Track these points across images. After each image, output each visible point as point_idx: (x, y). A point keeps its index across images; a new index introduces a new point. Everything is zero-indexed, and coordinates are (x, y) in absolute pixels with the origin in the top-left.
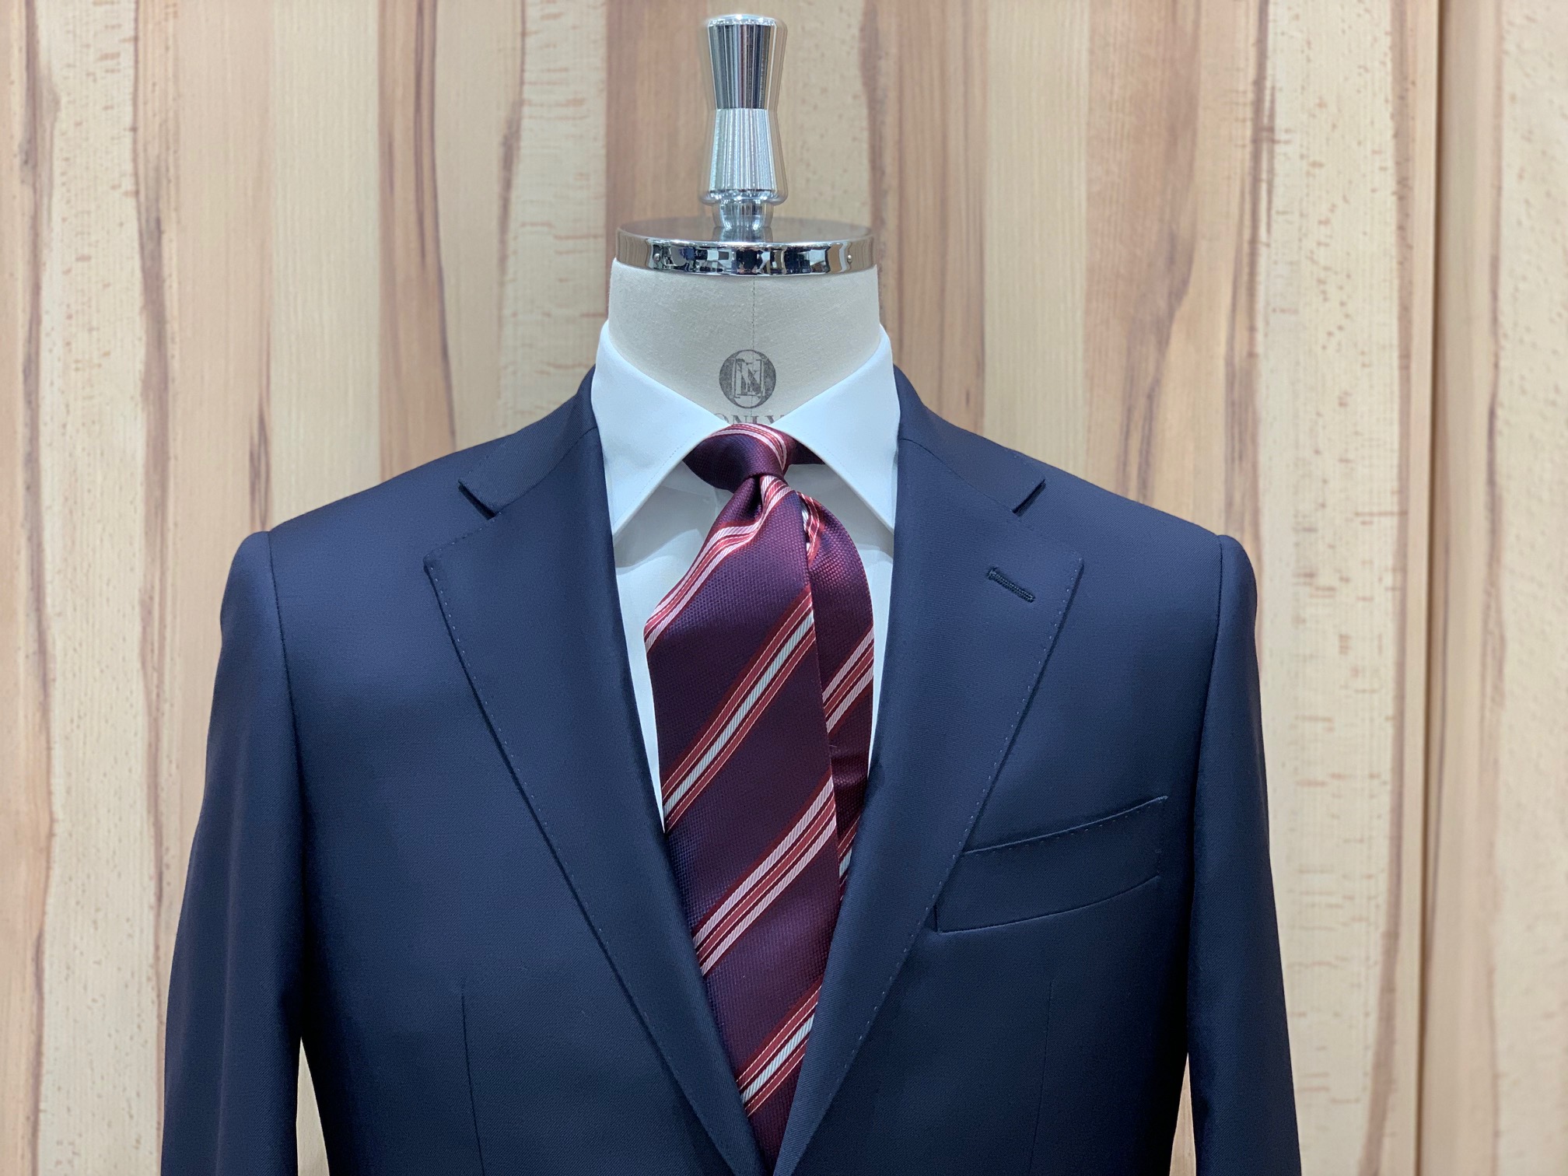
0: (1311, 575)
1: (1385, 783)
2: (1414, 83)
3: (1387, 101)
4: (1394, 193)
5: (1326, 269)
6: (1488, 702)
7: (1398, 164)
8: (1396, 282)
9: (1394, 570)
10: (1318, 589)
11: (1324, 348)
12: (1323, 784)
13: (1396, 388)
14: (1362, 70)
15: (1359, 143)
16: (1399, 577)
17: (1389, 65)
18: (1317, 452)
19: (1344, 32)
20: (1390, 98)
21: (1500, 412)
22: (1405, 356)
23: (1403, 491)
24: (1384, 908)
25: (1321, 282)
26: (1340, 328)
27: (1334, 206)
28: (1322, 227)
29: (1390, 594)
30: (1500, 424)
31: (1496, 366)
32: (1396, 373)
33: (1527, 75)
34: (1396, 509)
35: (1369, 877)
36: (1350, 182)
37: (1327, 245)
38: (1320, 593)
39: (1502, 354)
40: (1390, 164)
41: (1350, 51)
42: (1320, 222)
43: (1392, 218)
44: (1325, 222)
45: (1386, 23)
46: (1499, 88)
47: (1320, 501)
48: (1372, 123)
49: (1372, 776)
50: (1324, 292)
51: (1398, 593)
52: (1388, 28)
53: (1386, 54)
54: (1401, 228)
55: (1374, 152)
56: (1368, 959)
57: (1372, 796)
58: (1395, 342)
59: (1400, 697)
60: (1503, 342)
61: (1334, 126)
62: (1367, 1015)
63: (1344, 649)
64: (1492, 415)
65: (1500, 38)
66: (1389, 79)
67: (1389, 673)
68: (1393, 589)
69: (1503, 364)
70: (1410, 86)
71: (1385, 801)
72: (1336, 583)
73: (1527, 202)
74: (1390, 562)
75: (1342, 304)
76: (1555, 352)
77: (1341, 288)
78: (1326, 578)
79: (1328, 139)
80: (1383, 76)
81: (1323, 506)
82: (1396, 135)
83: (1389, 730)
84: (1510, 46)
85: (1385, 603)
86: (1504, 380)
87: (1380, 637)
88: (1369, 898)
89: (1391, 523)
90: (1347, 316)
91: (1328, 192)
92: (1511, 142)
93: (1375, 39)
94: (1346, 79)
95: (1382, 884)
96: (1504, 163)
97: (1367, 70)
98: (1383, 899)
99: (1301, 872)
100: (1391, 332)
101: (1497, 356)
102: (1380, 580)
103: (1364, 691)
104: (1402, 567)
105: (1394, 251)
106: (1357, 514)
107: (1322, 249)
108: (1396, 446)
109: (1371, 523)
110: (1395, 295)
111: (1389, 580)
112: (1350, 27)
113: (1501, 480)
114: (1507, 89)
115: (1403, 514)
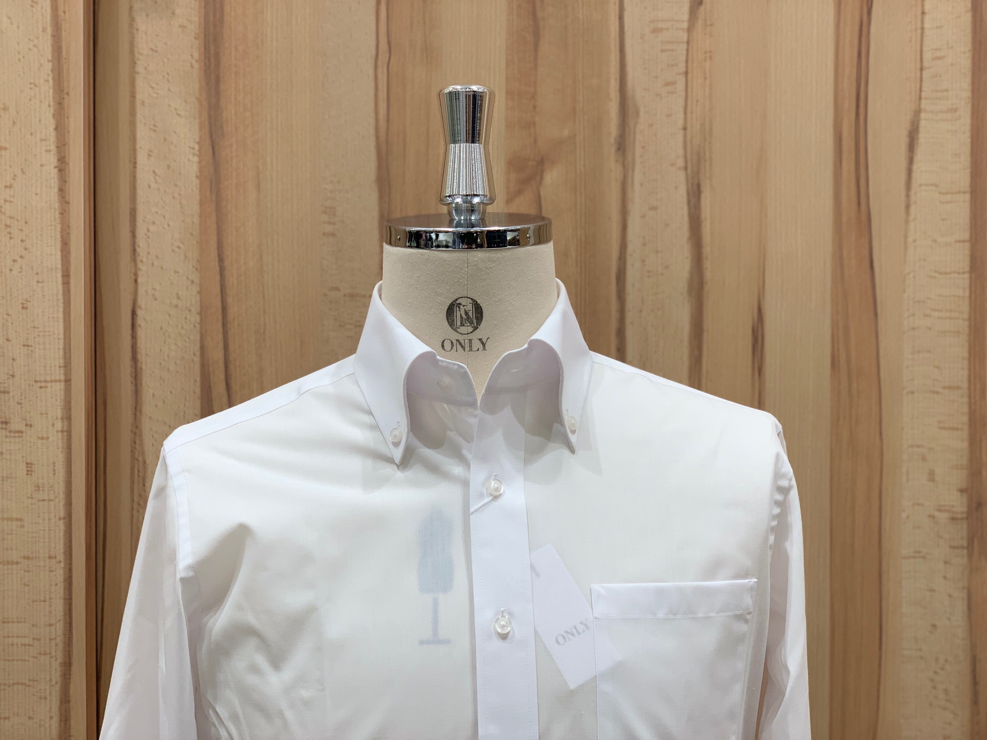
0: (6, 423)
1: (60, 562)
2: (68, 94)
3: (49, 106)
4: (55, 167)
5: (11, 218)
6: (135, 506)
7: (58, 147)
8: (59, 227)
9: (62, 419)
10: (10, 432)
11: (11, 270)
12: (17, 563)
13: (61, 297)
14: (32, 86)
15: (32, 134)
16: (66, 423)
17: (51, 82)
18: (8, 340)
19: (19, 60)
20: (52, 104)
21: (139, 313)
22: (66, 275)
23: (67, 365)
24: (61, 646)
25: (7, 226)
26: (21, 257)
27: (15, 176)
28: (8, 190)
29: (60, 434)
30: (140, 321)
31: (136, 281)
32: (60, 287)
33: (152, 88)
34: (62, 378)
35: (50, 625)
36: (26, 160)
37: (11, 202)
38: (12, 434)
39: (140, 273)
40: (53, 147)
41: (24, 73)
42: (6, 187)
43: (55, 183)
44: (10, 186)
45: (48, 53)
46: (133, 96)
47: (11, 373)
48: (40, 120)
49: (50, 558)
50: (10, 233)
51: (65, 434)
52: (50, 58)
53: (49, 75)
54: (61, 190)
55: (41, 140)
56: (51, 680)
57: (51, 571)
58: (59, 266)
59: (69, 504)
60: (140, 265)
61: (14, 123)
62: (51, 718)
63: (29, 472)
64: (134, 313)
65: (133, 63)
66: (51, 91)
67: (60, 488)
68: (62, 431)
69: (139, 280)
70: (66, 96)
71: (59, 574)
72: (23, 428)
73: (154, 172)
74: (59, 413)
75: (22, 241)
76: (176, 272)
77: (21, 230)
78: (16, 424)
79: (10, 132)
80: (47, 90)
81: (13, 376)
82: (56, 129)
83: (61, 525)
84: (140, 68)
85: (56, 440)
86: (141, 291)
87: (54, 463)
88: (51, 639)
89: (59, 388)
90: (26, 249)
91: (10, 167)
92: (142, 132)
93: (41, 65)
94: (22, 91)
95: (59, 629)
96: (138, 147)
97: (35, 86)
98: (60, 640)
99: (4, 622)
100: (55, 259)
101: (136, 275)
102: (53, 425)
103: (44, 500)
104: (68, 417)
105: (57, 206)
106: (36, 381)
107: (8, 204)
108: (62, 336)
109: (46, 387)
110: (58, 236)
111: (59, 425)
112: (24, 57)
113: (141, 357)
114: (139, 96)
115: (68, 381)
